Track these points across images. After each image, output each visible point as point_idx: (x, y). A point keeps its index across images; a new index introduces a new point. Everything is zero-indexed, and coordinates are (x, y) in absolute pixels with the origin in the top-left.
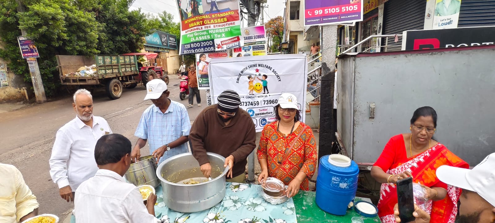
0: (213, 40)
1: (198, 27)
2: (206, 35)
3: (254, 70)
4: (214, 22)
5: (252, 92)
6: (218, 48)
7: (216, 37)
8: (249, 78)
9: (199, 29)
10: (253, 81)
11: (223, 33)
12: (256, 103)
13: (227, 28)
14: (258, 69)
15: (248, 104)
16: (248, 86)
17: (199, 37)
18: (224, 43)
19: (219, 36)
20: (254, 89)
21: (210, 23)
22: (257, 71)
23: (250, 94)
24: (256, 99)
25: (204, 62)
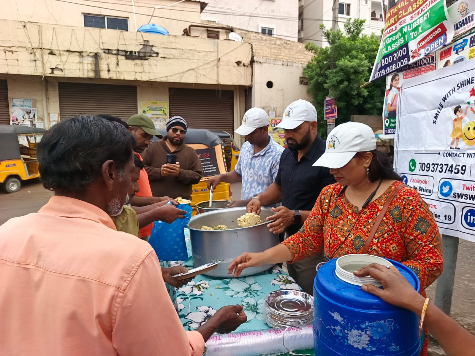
3: (467, 92)
5: (457, 144)
8: (456, 111)
10: (462, 118)
12: (460, 168)
15: (444, 168)
16: (451, 129)
20: (461, 136)
23: (451, 148)
24: (463, 161)
25: (396, 90)
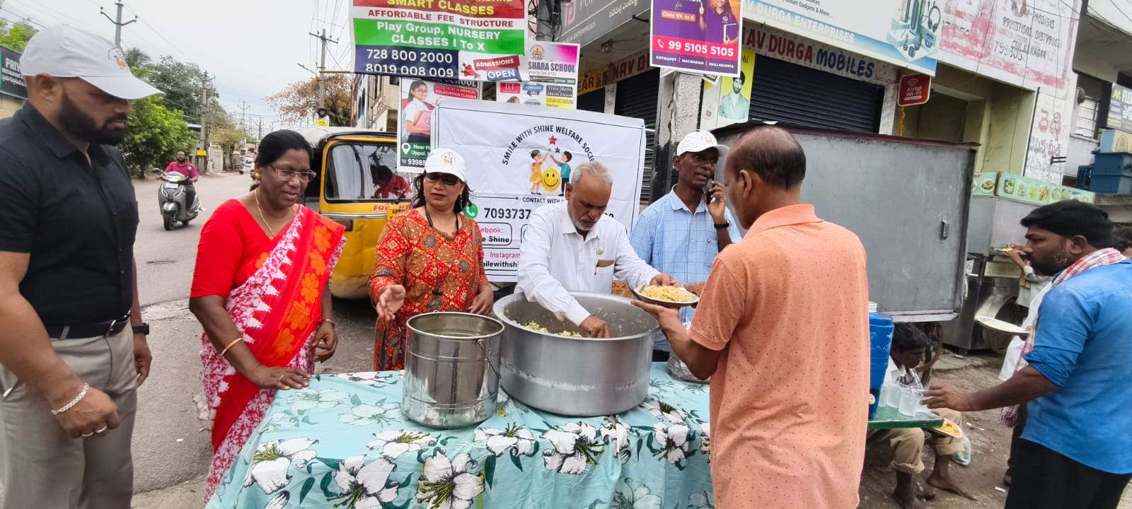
0: (455, 53)
1: (420, 12)
2: (439, 35)
3: (546, 138)
4: (461, 11)
5: (538, 189)
6: (466, 73)
7: (464, 47)
8: (533, 155)
9: (422, 18)
10: (541, 163)
11: (482, 41)
13: (492, 31)
14: (555, 138)
17: (419, 38)
18: (482, 64)
19: (470, 46)
20: (541, 181)
21: (453, 9)
22: (553, 141)
23: (532, 193)
25: (422, 104)
